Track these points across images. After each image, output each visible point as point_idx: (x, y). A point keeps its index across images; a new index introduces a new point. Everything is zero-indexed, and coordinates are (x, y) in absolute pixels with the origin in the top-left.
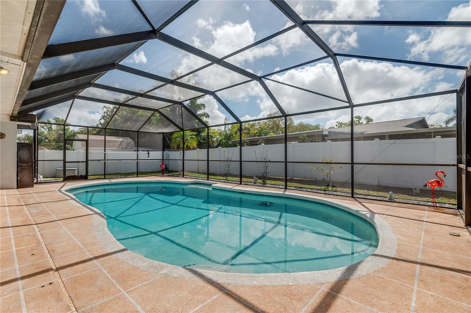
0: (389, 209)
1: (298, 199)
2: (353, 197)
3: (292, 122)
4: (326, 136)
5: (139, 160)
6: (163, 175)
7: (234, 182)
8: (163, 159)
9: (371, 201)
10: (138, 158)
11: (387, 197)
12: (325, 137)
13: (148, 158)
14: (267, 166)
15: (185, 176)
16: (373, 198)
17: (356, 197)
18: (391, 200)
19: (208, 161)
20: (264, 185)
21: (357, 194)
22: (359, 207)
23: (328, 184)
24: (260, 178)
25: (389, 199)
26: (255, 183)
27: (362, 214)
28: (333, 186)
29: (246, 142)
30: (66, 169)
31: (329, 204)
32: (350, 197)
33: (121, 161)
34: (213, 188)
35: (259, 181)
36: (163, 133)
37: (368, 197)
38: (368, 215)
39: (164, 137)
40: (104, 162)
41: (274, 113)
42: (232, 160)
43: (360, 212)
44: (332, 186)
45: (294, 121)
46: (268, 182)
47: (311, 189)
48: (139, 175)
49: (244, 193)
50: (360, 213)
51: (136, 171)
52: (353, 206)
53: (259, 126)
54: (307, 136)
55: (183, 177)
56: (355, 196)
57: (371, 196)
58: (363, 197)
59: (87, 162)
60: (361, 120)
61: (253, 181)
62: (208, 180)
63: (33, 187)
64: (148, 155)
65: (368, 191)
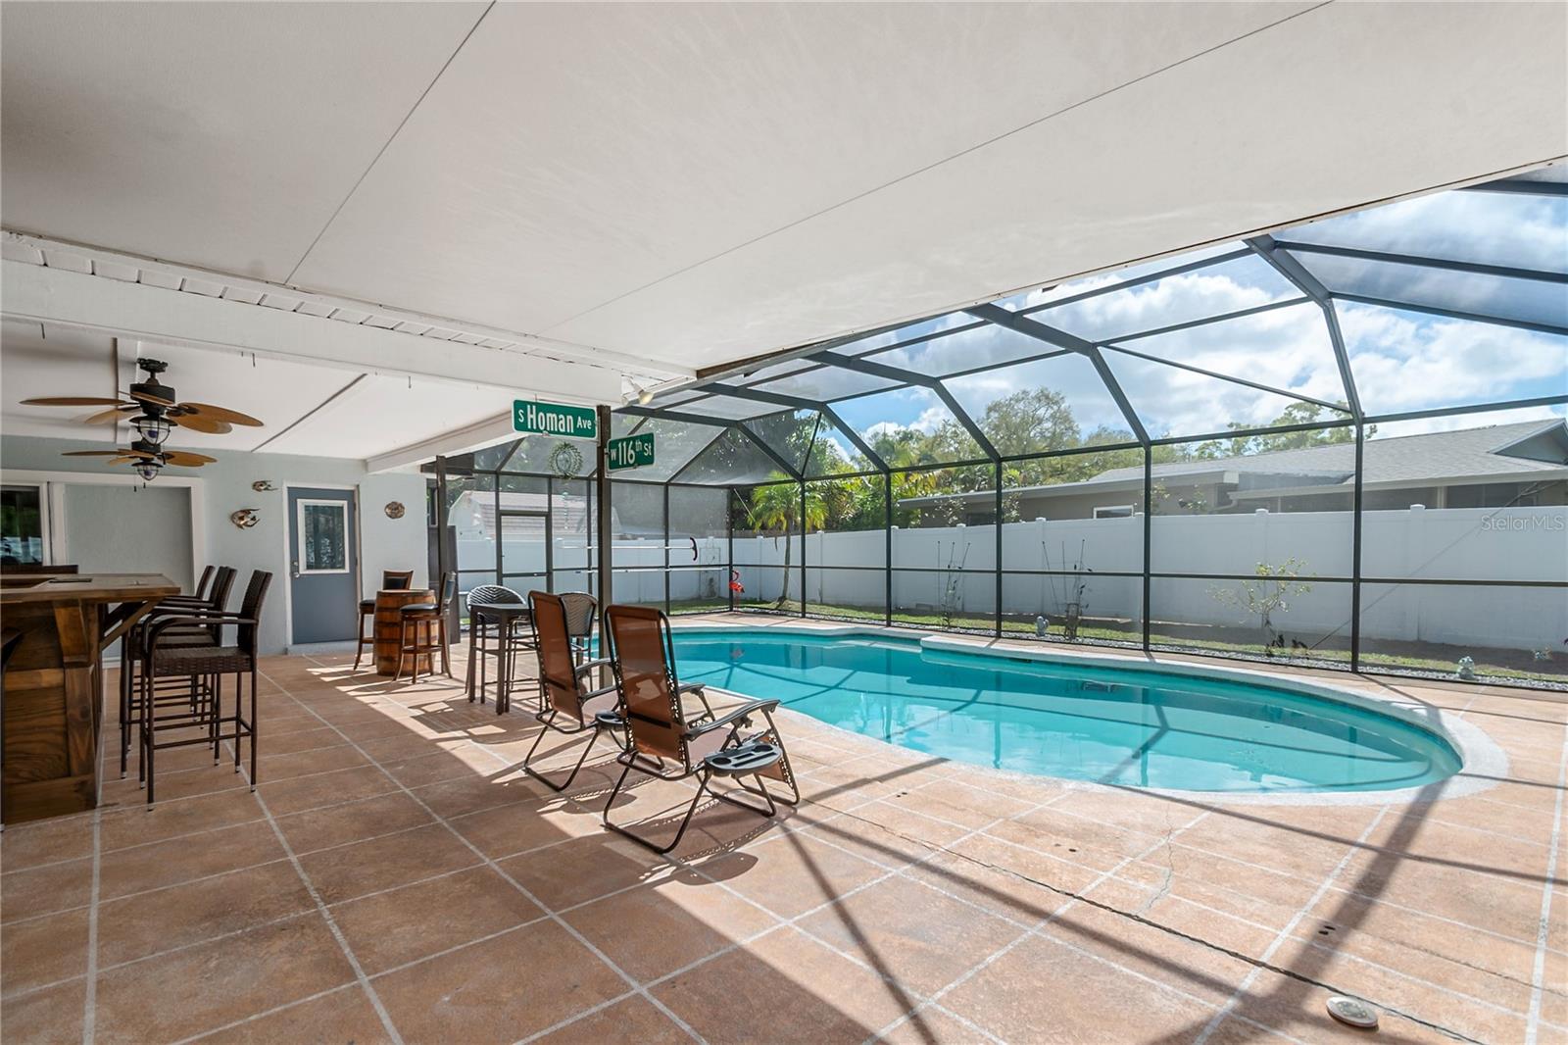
0: (1468, 700)
1: (1196, 678)
2: (1355, 671)
3: (1071, 428)
4: (1234, 488)
5: (671, 567)
6: (731, 610)
7: (972, 631)
8: (731, 565)
9: (1411, 681)
10: (667, 562)
11: (1455, 673)
12: (1229, 493)
13: (696, 563)
14: (1083, 587)
15: (807, 615)
16: (1415, 674)
17: (1365, 671)
18: (1467, 679)
19: (889, 569)
20: (1071, 639)
21: (1366, 665)
22: (1384, 694)
23: (1281, 637)
24: (1056, 621)
25: (1462, 676)
26: (1040, 634)
27: (1402, 710)
28: (1296, 645)
29: (953, 508)
30: (460, 593)
31: (1297, 689)
32: (1348, 671)
33: (629, 570)
34: (924, 649)
35: (1052, 629)
36: (730, 487)
37: (1399, 673)
38: (1422, 712)
39: (732, 498)
40: (587, 576)
41: (1011, 399)
42: (964, 569)
43: (1394, 704)
44: (1294, 641)
45: (1077, 426)
46: (1079, 631)
47: (1220, 651)
48: (674, 610)
49: (1030, 661)
50: (1395, 708)
51: (664, 598)
52: (1368, 692)
53: (956, 445)
54: (1168, 490)
55: (804, 616)
56: (1361, 669)
57: (1406, 668)
58: (1383, 671)
59: (549, 573)
60: (1317, 415)
61: (1035, 627)
62: (889, 625)
63: (459, 642)
64: (694, 552)
65: (1392, 658)
